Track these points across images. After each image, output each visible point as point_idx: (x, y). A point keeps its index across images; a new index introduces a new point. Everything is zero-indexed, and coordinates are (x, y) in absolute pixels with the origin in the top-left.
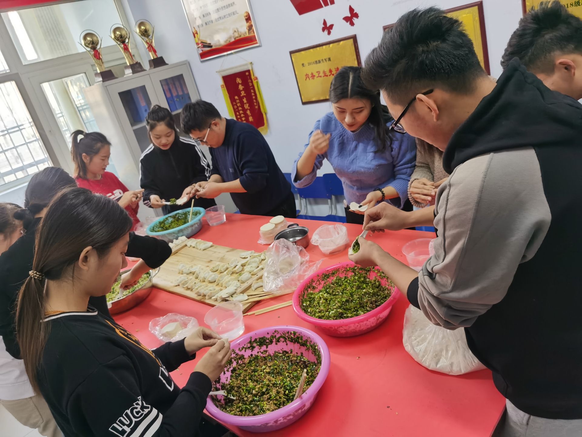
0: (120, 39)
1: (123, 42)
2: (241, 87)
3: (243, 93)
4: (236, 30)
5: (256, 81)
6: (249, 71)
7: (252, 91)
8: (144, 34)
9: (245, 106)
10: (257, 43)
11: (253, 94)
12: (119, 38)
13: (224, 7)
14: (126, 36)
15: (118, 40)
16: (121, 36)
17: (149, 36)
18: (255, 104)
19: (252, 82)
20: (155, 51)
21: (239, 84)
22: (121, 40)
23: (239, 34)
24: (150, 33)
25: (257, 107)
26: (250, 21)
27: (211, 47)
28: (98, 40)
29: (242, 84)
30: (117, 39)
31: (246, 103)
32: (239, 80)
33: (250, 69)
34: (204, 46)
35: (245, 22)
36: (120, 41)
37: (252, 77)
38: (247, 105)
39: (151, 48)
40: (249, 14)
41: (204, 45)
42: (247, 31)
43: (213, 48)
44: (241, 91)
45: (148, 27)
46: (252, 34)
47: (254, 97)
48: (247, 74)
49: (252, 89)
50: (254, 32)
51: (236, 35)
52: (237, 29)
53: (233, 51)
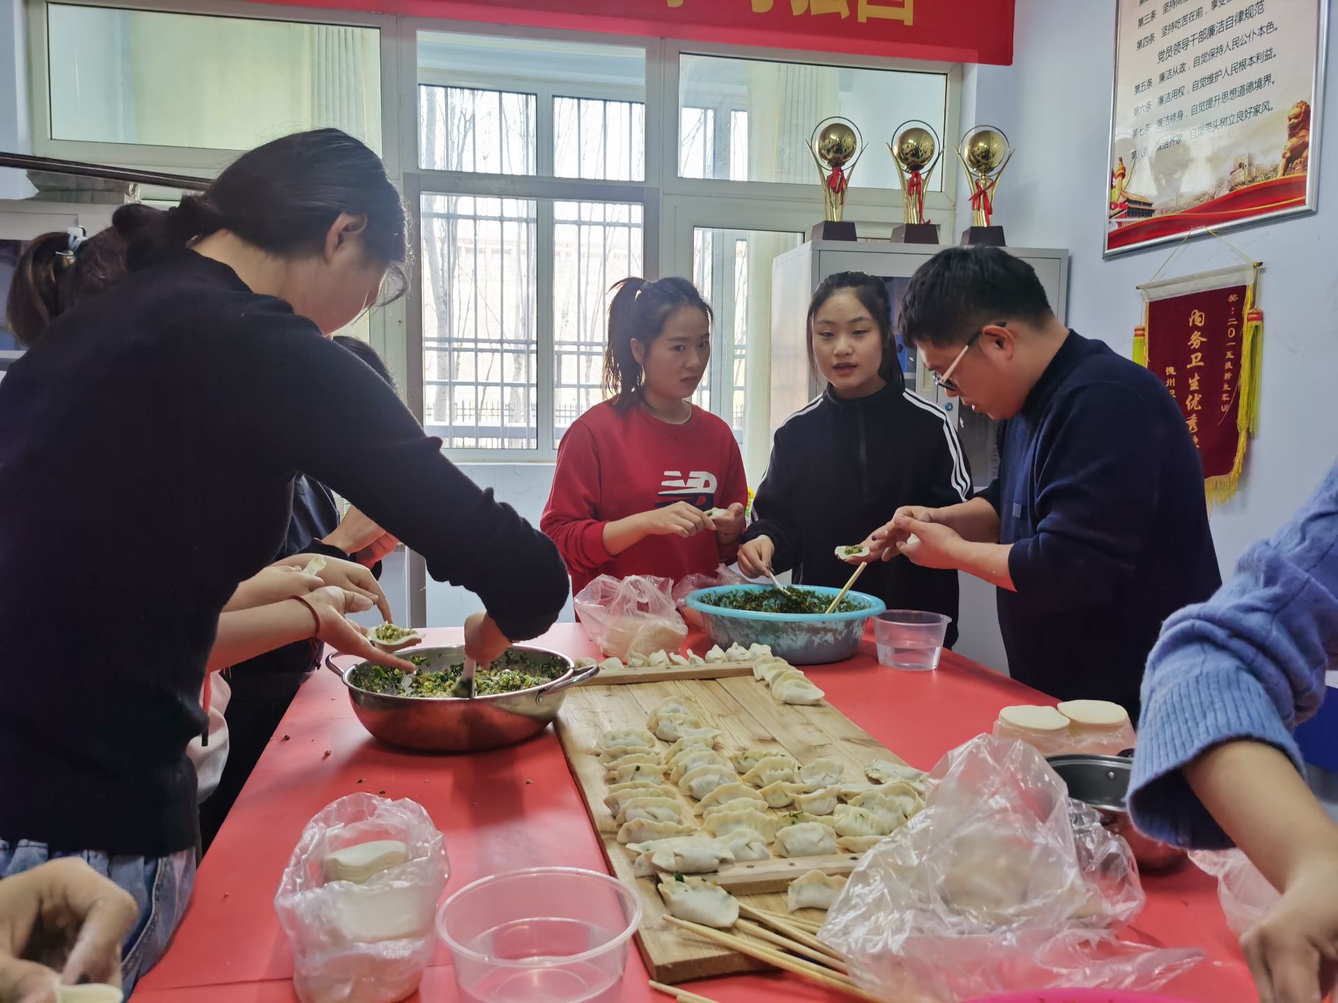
0: (911, 159)
1: (915, 168)
2: (1196, 340)
3: (1196, 360)
4: (1246, 163)
5: (1254, 323)
6: (1241, 291)
7: (1229, 355)
8: (978, 161)
9: (1188, 402)
10: (1303, 202)
11: (1228, 365)
12: (909, 156)
13: (1232, 92)
14: (929, 154)
15: (904, 160)
16: (916, 152)
17: (991, 169)
18: (1225, 397)
19: (1239, 327)
20: (989, 211)
21: (1195, 328)
22: (913, 161)
23: (1250, 173)
24: (996, 162)
25: (1225, 409)
26: (1303, 133)
27: (1150, 212)
28: (854, 150)
29: (1203, 331)
30: (902, 157)
31: (1193, 393)
32: (1197, 318)
33: (1249, 283)
34: (1132, 213)
35: (1285, 132)
36: (908, 164)
37: (1247, 310)
38: (1197, 397)
39: (981, 197)
40: (1308, 107)
41: (1129, 208)
42: (1281, 163)
43: (1156, 215)
44: (1195, 351)
45: (995, 146)
46: (1296, 174)
47: (1228, 376)
48: (1233, 298)
49: (1231, 348)
50: (1305, 167)
51: (1241, 176)
52: (1250, 157)
53: (1210, 228)
